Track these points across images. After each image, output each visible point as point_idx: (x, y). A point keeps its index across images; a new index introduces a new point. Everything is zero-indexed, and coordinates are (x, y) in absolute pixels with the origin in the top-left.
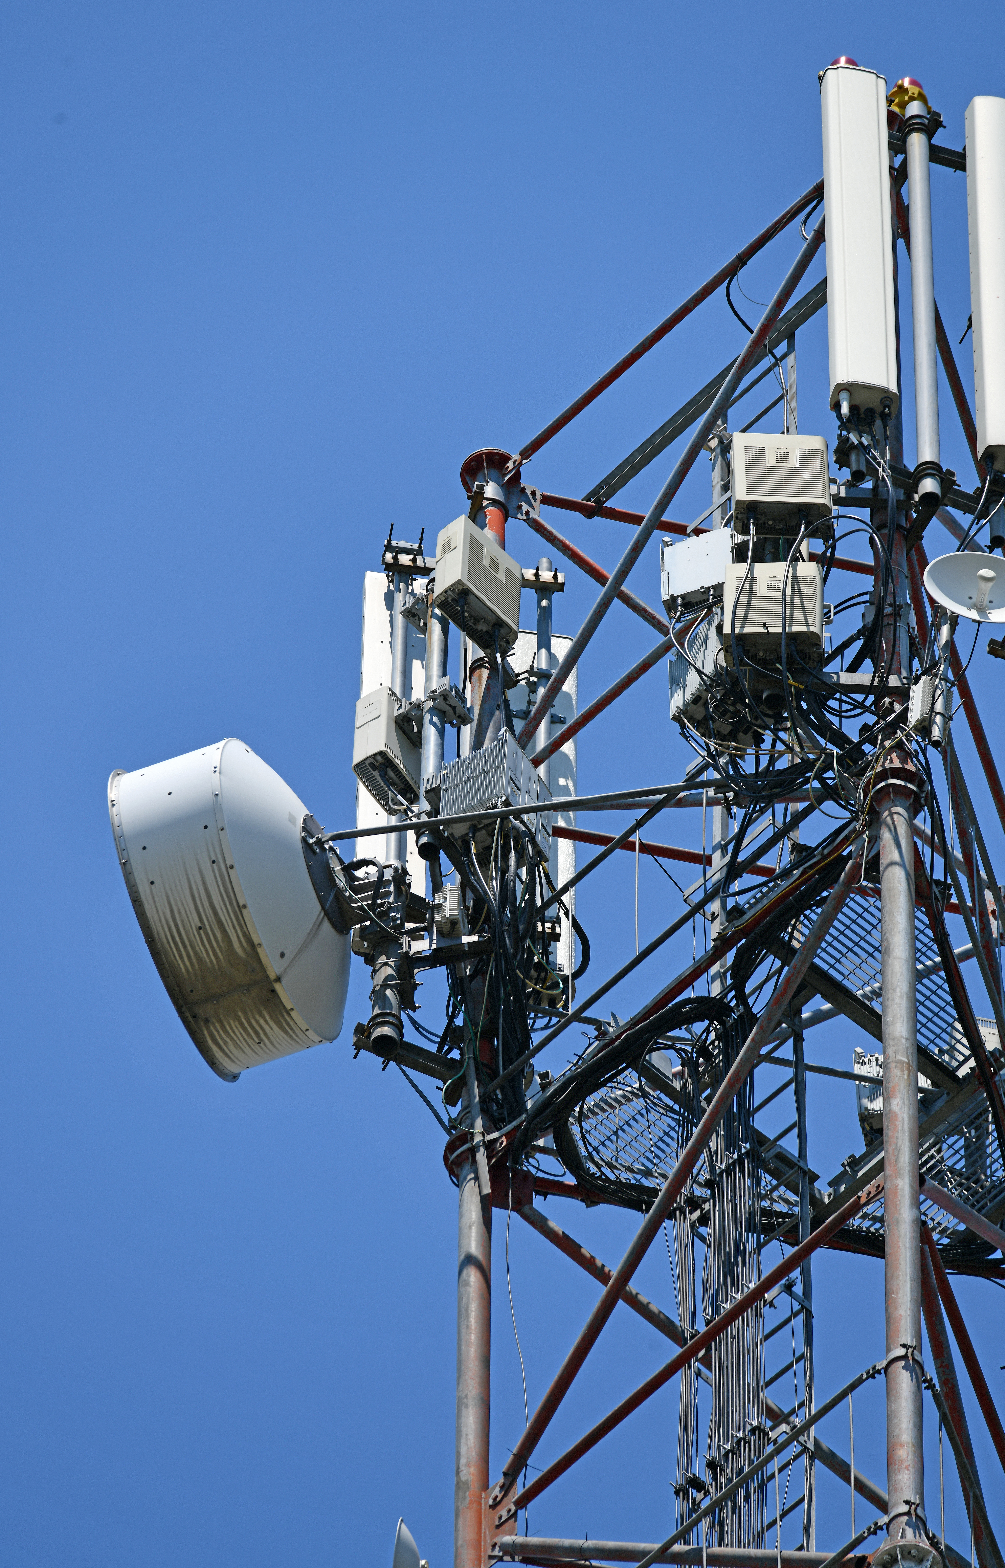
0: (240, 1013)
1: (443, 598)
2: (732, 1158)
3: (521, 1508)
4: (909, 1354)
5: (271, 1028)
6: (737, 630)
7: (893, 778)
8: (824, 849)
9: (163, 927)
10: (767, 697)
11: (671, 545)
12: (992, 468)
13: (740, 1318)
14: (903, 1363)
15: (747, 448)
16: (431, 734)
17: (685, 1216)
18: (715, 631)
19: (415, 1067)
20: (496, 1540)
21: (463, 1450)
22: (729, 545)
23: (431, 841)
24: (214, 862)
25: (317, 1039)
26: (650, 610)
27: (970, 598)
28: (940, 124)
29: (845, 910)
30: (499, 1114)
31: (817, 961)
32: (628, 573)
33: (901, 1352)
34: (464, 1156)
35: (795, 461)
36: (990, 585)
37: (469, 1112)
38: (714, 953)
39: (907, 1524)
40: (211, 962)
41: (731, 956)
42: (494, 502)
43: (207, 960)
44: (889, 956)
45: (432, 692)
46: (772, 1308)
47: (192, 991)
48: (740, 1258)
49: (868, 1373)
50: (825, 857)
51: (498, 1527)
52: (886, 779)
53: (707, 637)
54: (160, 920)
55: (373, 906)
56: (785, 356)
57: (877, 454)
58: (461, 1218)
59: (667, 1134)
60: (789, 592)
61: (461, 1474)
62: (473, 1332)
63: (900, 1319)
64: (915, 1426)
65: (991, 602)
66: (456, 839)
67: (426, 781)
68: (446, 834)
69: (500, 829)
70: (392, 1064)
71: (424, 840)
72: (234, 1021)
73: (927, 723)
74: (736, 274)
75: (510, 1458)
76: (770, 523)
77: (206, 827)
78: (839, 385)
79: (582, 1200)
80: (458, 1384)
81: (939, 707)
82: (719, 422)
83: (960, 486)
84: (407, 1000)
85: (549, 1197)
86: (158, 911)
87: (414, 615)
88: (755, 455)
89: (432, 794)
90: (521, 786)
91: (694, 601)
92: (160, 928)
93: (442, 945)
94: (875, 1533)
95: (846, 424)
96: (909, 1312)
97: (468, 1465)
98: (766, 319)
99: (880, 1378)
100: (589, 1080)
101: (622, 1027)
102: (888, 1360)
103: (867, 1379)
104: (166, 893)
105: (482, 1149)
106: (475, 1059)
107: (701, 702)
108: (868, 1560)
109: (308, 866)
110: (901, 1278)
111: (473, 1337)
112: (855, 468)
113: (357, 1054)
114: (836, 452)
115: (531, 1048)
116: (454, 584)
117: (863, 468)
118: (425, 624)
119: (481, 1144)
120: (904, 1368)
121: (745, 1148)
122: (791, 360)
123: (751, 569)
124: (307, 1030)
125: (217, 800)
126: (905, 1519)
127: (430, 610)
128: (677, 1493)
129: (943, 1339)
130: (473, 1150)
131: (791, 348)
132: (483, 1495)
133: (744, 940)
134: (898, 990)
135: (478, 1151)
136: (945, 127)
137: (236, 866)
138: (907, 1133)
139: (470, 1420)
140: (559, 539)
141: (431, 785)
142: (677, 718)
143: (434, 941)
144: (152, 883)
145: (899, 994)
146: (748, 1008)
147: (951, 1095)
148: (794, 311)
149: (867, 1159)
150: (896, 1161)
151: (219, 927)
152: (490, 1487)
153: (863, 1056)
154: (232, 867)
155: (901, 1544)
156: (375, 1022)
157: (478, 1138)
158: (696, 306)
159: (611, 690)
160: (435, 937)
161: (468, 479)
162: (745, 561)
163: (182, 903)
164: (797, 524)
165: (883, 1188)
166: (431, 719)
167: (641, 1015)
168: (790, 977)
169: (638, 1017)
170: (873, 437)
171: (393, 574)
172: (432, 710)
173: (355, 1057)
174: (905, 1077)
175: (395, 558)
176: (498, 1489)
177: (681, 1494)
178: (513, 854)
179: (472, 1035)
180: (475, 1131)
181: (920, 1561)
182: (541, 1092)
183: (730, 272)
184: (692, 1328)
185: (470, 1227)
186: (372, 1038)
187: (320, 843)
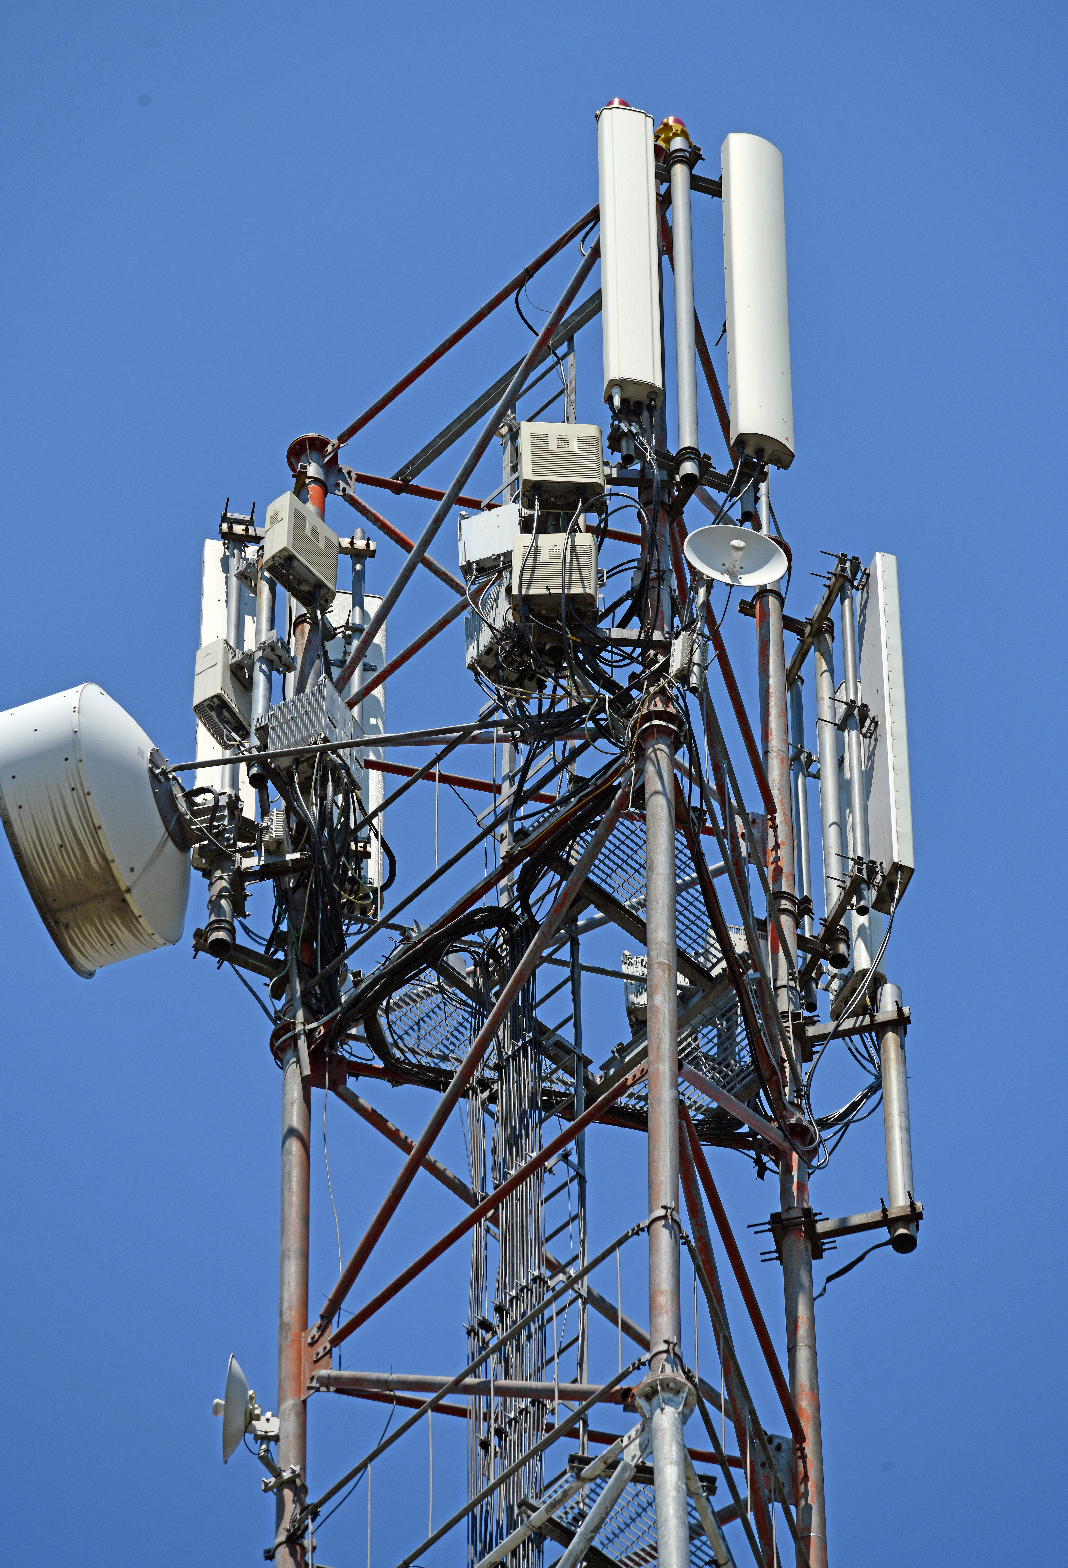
0: (95, 920)
1: (271, 563)
2: (517, 1045)
3: (335, 1346)
4: (669, 1215)
5: (122, 932)
6: (523, 592)
7: (656, 720)
8: (597, 780)
9: (29, 846)
10: (549, 649)
11: (468, 518)
12: (743, 453)
13: (524, 1183)
14: (663, 1222)
15: (533, 435)
16: (260, 680)
17: (477, 1095)
18: (504, 593)
19: (246, 966)
20: (314, 1373)
21: (286, 1296)
22: (517, 518)
23: (260, 772)
24: (73, 789)
25: (162, 941)
26: (449, 574)
27: (724, 565)
28: (699, 157)
29: (615, 832)
30: (318, 1007)
31: (591, 876)
32: (430, 542)
33: (662, 1212)
34: (288, 1043)
35: (574, 446)
36: (741, 553)
37: (292, 1005)
38: (502, 869)
39: (666, 1360)
40: (71, 875)
41: (517, 872)
42: (315, 480)
43: (67, 873)
44: (653, 872)
45: (261, 644)
46: (552, 1174)
47: (54, 900)
48: (524, 1132)
49: (633, 1230)
50: (598, 787)
51: (316, 1362)
52: (650, 720)
53: (498, 597)
54: (27, 838)
55: (210, 828)
56: (565, 356)
57: (644, 441)
58: (285, 1096)
59: (461, 1024)
60: (568, 559)
61: (284, 1317)
62: (295, 1194)
63: (661, 1184)
64: (673, 1276)
65: (741, 568)
66: (281, 771)
67: (256, 720)
68: (273, 766)
69: (320, 762)
70: (226, 964)
71: (254, 770)
72: (91, 926)
73: (686, 672)
74: (524, 285)
75: (325, 1303)
76: (553, 499)
77: (66, 759)
78: (612, 381)
79: (389, 1081)
80: (282, 1239)
81: (696, 658)
82: (509, 412)
83: (715, 468)
84: (239, 909)
85: (360, 1078)
86: (25, 831)
87: (246, 578)
88: (540, 440)
89: (261, 731)
90: (338, 725)
91: (486, 566)
92: (27, 846)
93: (270, 861)
94: (638, 1368)
95: (617, 415)
96: (668, 1178)
97: (290, 1309)
98: (549, 324)
99: (644, 1235)
100: (395, 978)
101: (423, 932)
102: (651, 1220)
103: (632, 1235)
104: (32, 816)
105: (303, 1037)
106: (297, 959)
107: (493, 653)
108: (633, 1391)
109: (155, 793)
110: (661, 1149)
111: (294, 1198)
112: (625, 452)
113: (196, 955)
114: (609, 438)
115: (346, 950)
116: (281, 551)
117: (632, 452)
118: (256, 585)
119: (302, 1032)
120: (664, 1226)
121: (528, 1036)
122: (571, 359)
123: (536, 539)
124: (153, 934)
125: (76, 736)
126: (664, 1356)
127: (260, 573)
128: (469, 1333)
129: (697, 1202)
130: (295, 1038)
131: (571, 348)
132: (303, 1334)
133: (529, 858)
134: (660, 901)
135: (300, 1039)
136: (704, 160)
137: (92, 793)
138: (667, 1025)
139: (292, 1269)
140: (371, 513)
141: (260, 724)
142: (471, 667)
143: (262, 858)
144: (20, 807)
145: (661, 905)
146: (531, 916)
147: (705, 992)
148: (573, 317)
149: (634, 1046)
150: (658, 1048)
151: (78, 846)
152: (309, 1327)
153: (631, 958)
154: (89, 794)
155: (661, 1377)
156: (212, 927)
157: (299, 1028)
158: (489, 312)
159: (415, 642)
160: (263, 855)
161: (293, 460)
162: (531, 532)
163: (46, 825)
164: (575, 501)
165: (647, 1072)
166: (261, 666)
167: (440, 922)
168: (567, 891)
169: (437, 925)
170: (641, 426)
171: (229, 542)
172: (263, 659)
173: (194, 958)
174: (666, 976)
175: (230, 528)
176: (315, 1330)
177: (472, 1334)
178: (330, 783)
179: (295, 939)
180: (297, 1022)
181: (678, 1392)
182: (354, 989)
183: (519, 283)
184: (483, 1192)
185: (292, 1104)
186: (209, 941)
187: (164, 773)
